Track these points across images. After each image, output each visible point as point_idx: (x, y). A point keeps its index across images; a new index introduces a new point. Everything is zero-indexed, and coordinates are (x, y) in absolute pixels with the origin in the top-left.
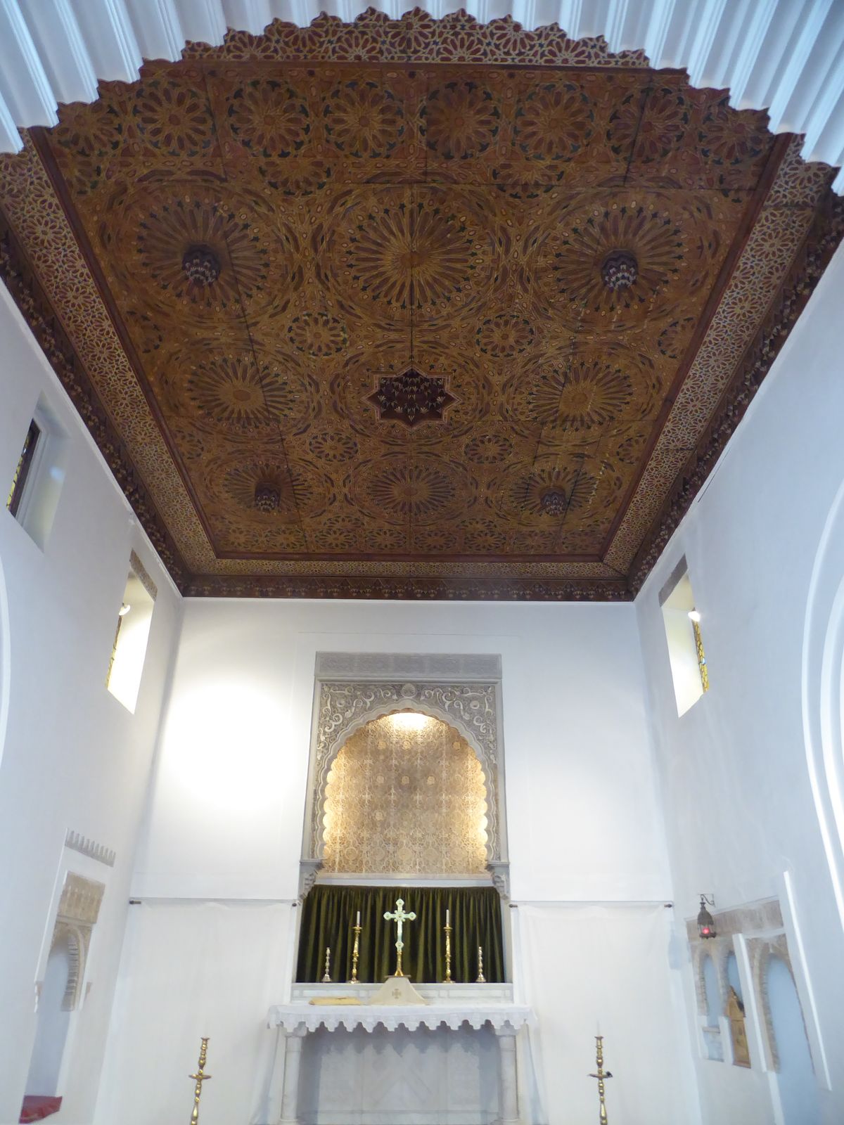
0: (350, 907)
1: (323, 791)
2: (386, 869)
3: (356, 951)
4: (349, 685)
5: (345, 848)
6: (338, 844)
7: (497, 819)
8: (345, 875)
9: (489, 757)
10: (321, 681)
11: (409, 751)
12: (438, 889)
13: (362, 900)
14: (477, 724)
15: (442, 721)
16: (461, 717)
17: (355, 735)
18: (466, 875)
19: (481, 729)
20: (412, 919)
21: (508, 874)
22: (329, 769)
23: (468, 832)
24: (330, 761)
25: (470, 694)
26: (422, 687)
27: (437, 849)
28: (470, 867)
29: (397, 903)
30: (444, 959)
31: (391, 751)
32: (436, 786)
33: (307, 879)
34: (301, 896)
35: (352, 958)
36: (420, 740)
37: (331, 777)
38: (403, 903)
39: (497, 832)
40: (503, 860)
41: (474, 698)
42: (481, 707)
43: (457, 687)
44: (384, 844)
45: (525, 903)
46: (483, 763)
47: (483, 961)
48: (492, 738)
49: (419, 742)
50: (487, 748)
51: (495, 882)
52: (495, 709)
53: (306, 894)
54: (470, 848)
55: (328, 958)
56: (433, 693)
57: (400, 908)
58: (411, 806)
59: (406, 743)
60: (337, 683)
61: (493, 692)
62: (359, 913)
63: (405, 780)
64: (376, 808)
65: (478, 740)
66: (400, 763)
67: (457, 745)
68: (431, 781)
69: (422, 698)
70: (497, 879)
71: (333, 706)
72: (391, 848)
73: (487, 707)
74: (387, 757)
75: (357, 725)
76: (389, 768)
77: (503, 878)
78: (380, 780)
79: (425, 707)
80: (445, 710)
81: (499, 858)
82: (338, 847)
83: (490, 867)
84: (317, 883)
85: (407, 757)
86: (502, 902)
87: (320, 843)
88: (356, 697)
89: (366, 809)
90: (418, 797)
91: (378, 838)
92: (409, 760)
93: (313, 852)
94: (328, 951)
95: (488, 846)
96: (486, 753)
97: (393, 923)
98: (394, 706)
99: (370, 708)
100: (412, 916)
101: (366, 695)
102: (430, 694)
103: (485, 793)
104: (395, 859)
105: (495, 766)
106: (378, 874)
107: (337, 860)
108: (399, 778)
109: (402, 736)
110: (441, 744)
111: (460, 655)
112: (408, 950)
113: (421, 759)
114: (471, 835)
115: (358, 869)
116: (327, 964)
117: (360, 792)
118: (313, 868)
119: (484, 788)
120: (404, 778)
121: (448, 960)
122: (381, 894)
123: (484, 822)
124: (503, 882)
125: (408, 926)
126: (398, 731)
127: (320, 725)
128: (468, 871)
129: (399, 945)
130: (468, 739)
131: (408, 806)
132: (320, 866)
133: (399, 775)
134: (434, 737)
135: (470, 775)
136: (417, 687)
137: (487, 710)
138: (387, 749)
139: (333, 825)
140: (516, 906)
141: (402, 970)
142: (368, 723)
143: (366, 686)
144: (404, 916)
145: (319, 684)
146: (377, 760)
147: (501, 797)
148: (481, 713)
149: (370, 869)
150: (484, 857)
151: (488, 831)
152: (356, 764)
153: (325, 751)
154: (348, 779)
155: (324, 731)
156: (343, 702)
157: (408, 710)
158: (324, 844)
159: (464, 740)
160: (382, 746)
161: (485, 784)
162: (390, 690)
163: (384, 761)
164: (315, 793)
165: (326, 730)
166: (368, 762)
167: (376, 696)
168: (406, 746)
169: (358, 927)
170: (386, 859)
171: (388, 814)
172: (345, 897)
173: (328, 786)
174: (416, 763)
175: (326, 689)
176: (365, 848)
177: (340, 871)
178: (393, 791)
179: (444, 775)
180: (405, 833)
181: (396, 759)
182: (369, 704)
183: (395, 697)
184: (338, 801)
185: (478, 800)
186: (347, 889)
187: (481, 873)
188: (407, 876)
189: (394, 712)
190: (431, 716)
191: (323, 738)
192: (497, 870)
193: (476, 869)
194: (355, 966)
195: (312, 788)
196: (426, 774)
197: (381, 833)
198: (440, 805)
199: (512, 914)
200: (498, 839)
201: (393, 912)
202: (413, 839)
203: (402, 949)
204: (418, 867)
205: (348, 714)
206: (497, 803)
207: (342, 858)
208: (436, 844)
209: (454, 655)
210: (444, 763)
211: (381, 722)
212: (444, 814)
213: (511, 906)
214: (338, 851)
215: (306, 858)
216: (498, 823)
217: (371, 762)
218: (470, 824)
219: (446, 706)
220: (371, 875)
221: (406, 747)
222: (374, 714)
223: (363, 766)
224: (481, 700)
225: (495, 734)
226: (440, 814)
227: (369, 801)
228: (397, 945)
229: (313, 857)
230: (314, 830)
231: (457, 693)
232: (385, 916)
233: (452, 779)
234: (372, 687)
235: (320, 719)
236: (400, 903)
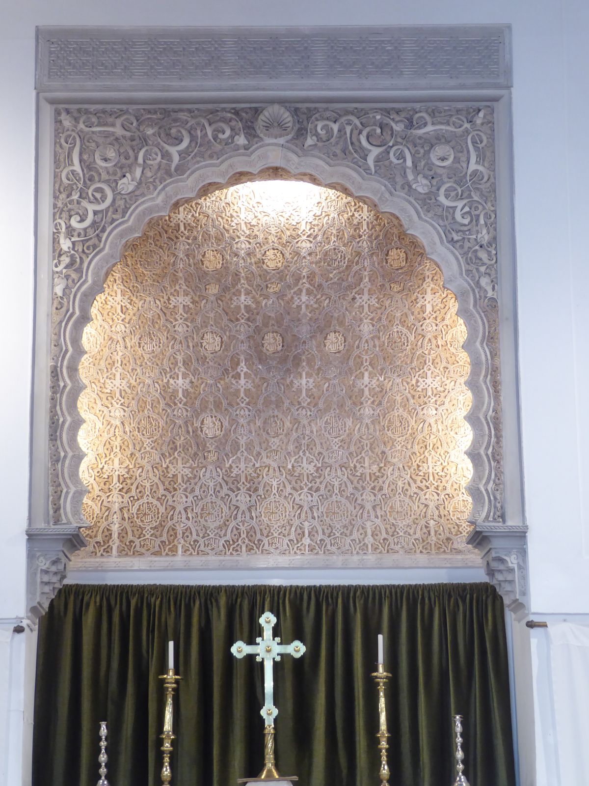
0: (151, 631)
1: (73, 370)
2: (231, 546)
3: (168, 726)
4: (126, 112)
5: (133, 500)
6: (115, 492)
7: (497, 429)
8: (137, 563)
9: (478, 284)
10: (52, 102)
11: (280, 274)
12: (356, 588)
13: (178, 616)
14: (446, 203)
15: (360, 199)
16: (408, 187)
17: (145, 237)
18: (422, 559)
19: (458, 216)
20: (297, 655)
21: (523, 553)
22: (85, 318)
23: (425, 461)
24: (88, 298)
25: (430, 128)
26: (310, 113)
27: (352, 499)
28: (433, 539)
29: (262, 621)
30: (373, 741)
31: (237, 275)
32: (345, 356)
33: (46, 572)
34: (33, 610)
35: (160, 742)
36: (305, 246)
37: (90, 335)
38: (274, 620)
39: (496, 457)
40: (512, 522)
41: (439, 139)
42: (457, 160)
43: (398, 112)
44: (225, 490)
45: (565, 617)
46: (461, 296)
47: (465, 747)
48: (484, 236)
49: (303, 253)
50: (471, 260)
51: (491, 572)
52: (492, 167)
53: (46, 605)
54: (430, 497)
55: (103, 744)
56: (335, 127)
57: (268, 633)
58: (287, 403)
59: (270, 254)
60: (92, 108)
61: (489, 123)
62: (171, 644)
63: (272, 343)
64: (204, 408)
65: (452, 241)
66: (258, 303)
67: (397, 257)
68: (334, 343)
69: (310, 141)
70: (495, 565)
71: (88, 166)
72: (243, 499)
73: (473, 159)
74: (225, 289)
75: (150, 210)
76: (232, 316)
77: (512, 561)
78: (212, 343)
79: (316, 163)
80: (367, 169)
81: (503, 517)
82: (116, 500)
83: (479, 539)
84: (71, 580)
85: (274, 288)
86: (511, 620)
87: (73, 490)
88: (145, 140)
89: (180, 411)
90: (304, 382)
91: (210, 477)
92: (280, 295)
93: (57, 510)
94: (104, 731)
95: (474, 491)
96: (468, 272)
97: (253, 666)
98: (239, 163)
99: (181, 169)
100: (298, 649)
101: (168, 135)
102: (329, 131)
103: (468, 369)
104: (254, 523)
105: (493, 304)
106: (212, 559)
107: (115, 528)
108: (256, 338)
109: (261, 238)
110: (359, 254)
111: (402, 30)
112: (290, 724)
113: (309, 292)
114: (432, 466)
115: (167, 547)
116: (103, 758)
117: (163, 372)
118: (60, 547)
119: (464, 357)
120: (269, 338)
121: (384, 744)
122: (223, 601)
123: (465, 436)
124: (511, 570)
125: (288, 667)
126: (251, 227)
127: (58, 212)
128: (426, 548)
129: (269, 712)
130: (423, 240)
131: (278, 404)
132: (75, 541)
133: (257, 330)
134: (339, 236)
135: (429, 327)
136: (296, 112)
137: (473, 166)
138: (225, 267)
139: (101, 450)
140: (544, 625)
141: (277, 766)
142: (177, 205)
143: (166, 113)
144: (277, 649)
145: (48, 111)
146: (203, 298)
147: (506, 377)
148: (457, 174)
149: (194, 548)
150: (466, 516)
151: (473, 455)
152: (150, 305)
153: (74, 276)
154: (133, 341)
155: (69, 227)
156: (111, 154)
157: (275, 172)
158: (81, 492)
159: (414, 244)
160: (212, 261)
161: (468, 346)
162: (228, 121)
163: (219, 298)
164: (55, 373)
165: (74, 223)
166: (181, 301)
167: (193, 138)
168: (273, 261)
169: (171, 676)
170: (233, 524)
171: (233, 421)
172: (139, 611)
173: (85, 360)
174: (297, 302)
175: (67, 123)
176: (181, 500)
177: (122, 552)
178: (243, 368)
179: (366, 328)
180: (274, 465)
181: (248, 293)
182: (176, 158)
183: (241, 140)
184: (111, 395)
185: (450, 386)
186: (142, 592)
187: (459, 552)
188: (284, 561)
189: (240, 177)
190: (331, 186)
191: (65, 244)
192: (496, 543)
193: (446, 544)
194: (167, 760)
195: (45, 363)
196: (322, 328)
197: (219, 465)
198: (356, 398)
199: (534, 642)
200: (499, 473)
201: (251, 642)
202: (294, 477)
203: (275, 720)
204: (307, 541)
205: (127, 185)
206: (497, 391)
207: (126, 524)
208: (350, 489)
209: (387, 30)
210: (364, 299)
211: (209, 203)
212: (367, 421)
213: (531, 625)
214: (116, 507)
215: (40, 525)
216: (498, 437)
217: (187, 300)
218: (432, 440)
219: (371, 161)
220: (196, 560)
221: (272, 265)
222: (189, 184)
223: (167, 312)
224: (456, 142)
225: (492, 226)
226: (360, 419)
227: (186, 393)
228: (263, 712)
229: (57, 521)
230: (56, 459)
231: (398, 128)
232: (234, 650)
233: (384, 339)
234: (183, 116)
235: (56, 197)
236: (268, 620)
